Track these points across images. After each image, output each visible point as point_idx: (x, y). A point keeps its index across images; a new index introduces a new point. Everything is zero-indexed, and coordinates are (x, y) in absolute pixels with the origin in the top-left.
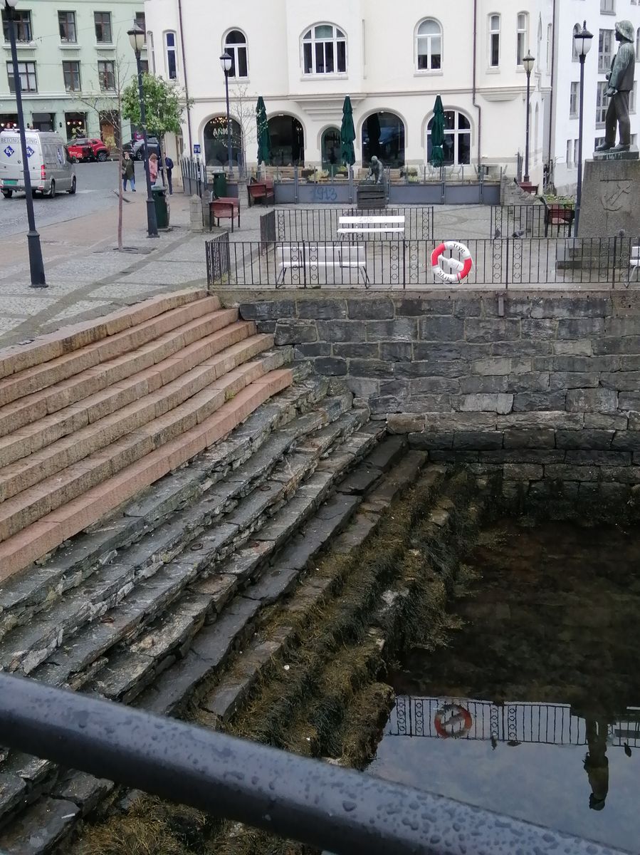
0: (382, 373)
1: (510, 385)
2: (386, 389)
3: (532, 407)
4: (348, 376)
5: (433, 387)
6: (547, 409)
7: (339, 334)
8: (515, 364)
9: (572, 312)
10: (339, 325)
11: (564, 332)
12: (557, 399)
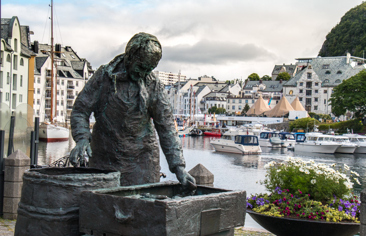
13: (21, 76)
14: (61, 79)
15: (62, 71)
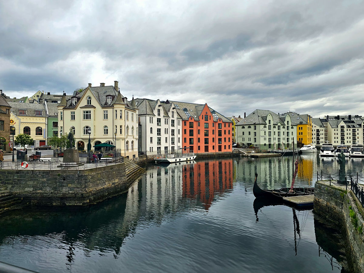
0: (12, 184)
1: (33, 186)
2: (13, 187)
3: (36, 190)
4: (7, 185)
5: (20, 186)
6: (39, 190)
7: (5, 177)
8: (34, 182)
9: (43, 174)
10: (5, 176)
11: (42, 177)
12: (40, 189)
13: (292, 132)
14: (349, 129)
15: (350, 125)
